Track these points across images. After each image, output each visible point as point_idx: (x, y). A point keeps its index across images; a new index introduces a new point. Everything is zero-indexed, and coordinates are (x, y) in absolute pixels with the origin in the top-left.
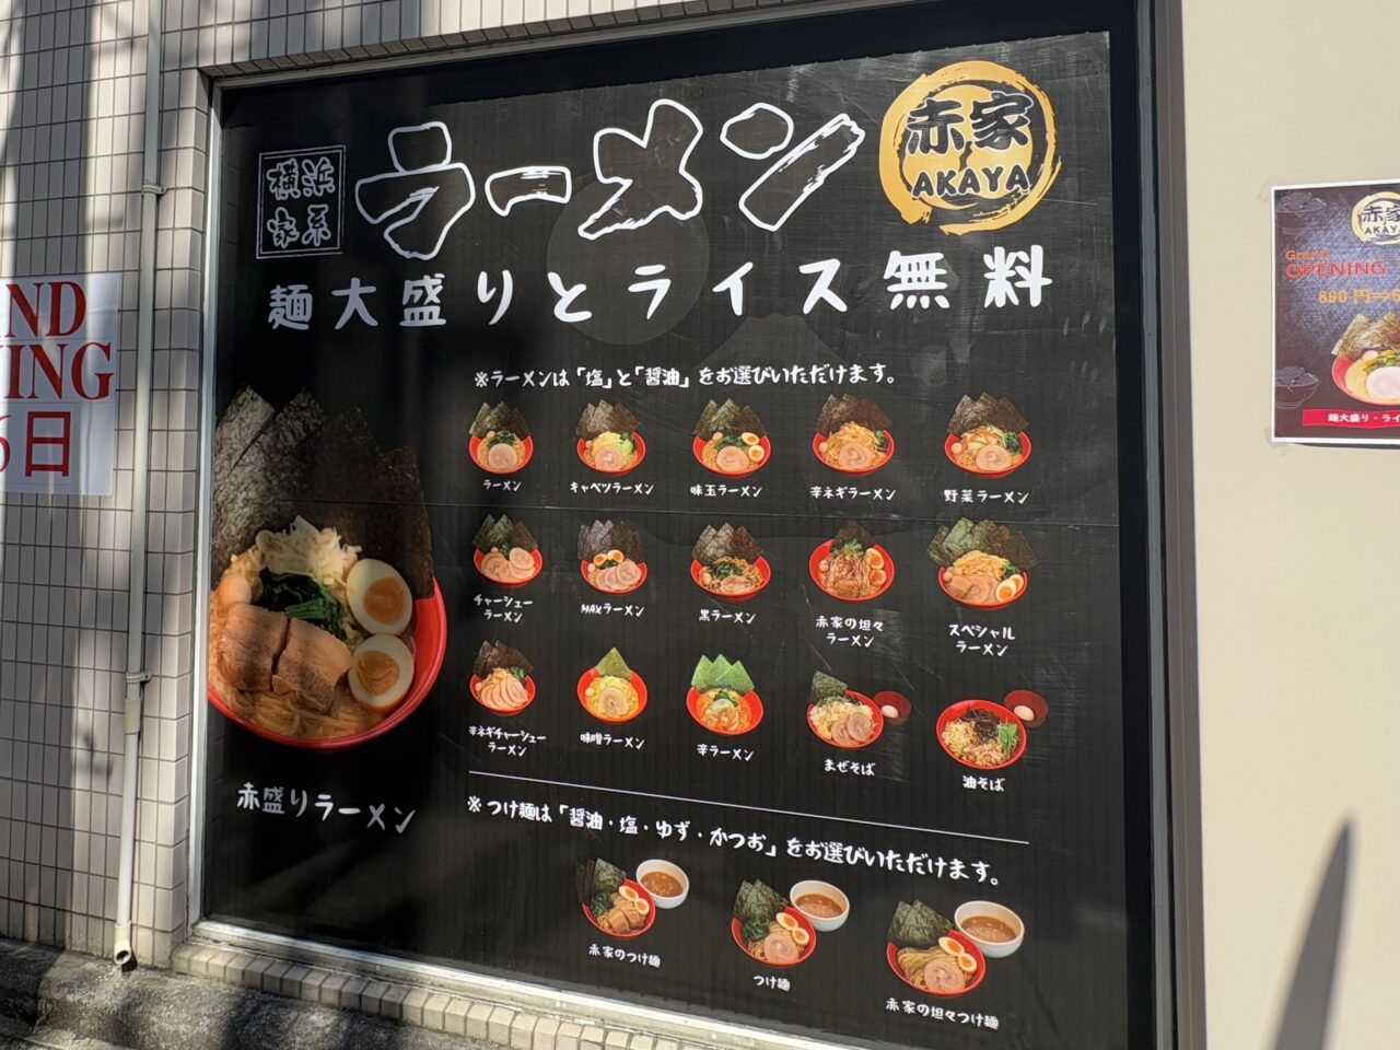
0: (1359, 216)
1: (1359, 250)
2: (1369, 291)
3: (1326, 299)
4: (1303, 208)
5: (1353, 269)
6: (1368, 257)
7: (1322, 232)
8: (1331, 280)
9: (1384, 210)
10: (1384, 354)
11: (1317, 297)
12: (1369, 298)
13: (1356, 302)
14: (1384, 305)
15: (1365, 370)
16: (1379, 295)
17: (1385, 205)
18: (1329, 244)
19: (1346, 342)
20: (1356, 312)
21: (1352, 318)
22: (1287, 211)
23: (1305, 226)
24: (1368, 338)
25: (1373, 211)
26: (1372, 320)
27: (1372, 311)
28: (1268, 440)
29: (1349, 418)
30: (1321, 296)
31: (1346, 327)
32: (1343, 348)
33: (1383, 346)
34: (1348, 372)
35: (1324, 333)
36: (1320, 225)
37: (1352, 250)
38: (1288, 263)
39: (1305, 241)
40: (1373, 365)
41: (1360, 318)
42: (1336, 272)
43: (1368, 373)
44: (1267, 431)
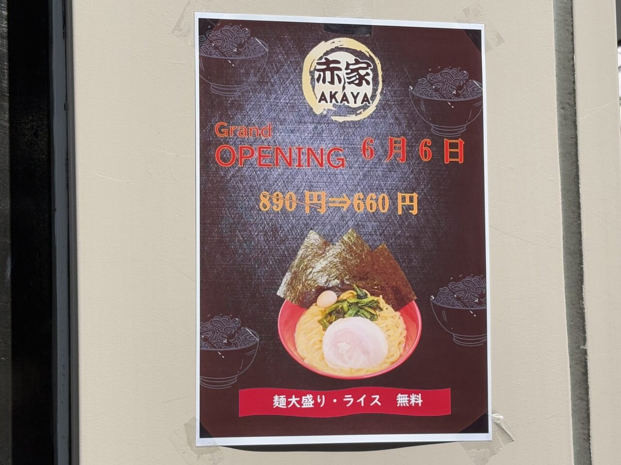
0: (312, 73)
1: (311, 127)
2: (323, 194)
3: (268, 205)
4: (238, 53)
5: (304, 158)
6: (323, 140)
7: (263, 95)
8: (275, 173)
9: (343, 66)
10: (344, 296)
11: (258, 200)
12: (324, 205)
13: (307, 210)
14: (343, 217)
15: (320, 321)
16: (336, 202)
17: (344, 58)
18: (273, 114)
19: (295, 277)
20: (308, 227)
21: (303, 237)
22: (216, 55)
23: (240, 82)
24: (323, 270)
25: (329, 66)
26: (328, 241)
27: (329, 227)
28: (191, 442)
29: (299, 402)
30: (264, 201)
31: (295, 252)
32: (291, 285)
33: (342, 282)
34: (298, 326)
35: (266, 261)
36: (261, 82)
37: (302, 127)
38: (218, 143)
39: (240, 108)
40: (330, 314)
41: (313, 238)
42: (282, 162)
43: (325, 328)
44: (188, 426)
